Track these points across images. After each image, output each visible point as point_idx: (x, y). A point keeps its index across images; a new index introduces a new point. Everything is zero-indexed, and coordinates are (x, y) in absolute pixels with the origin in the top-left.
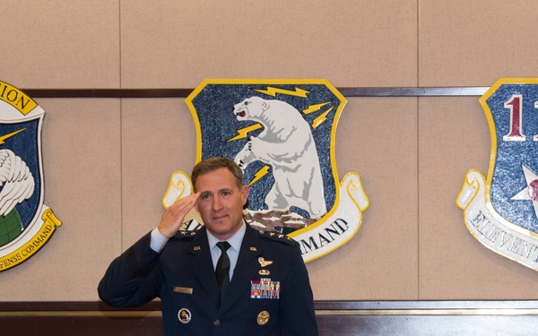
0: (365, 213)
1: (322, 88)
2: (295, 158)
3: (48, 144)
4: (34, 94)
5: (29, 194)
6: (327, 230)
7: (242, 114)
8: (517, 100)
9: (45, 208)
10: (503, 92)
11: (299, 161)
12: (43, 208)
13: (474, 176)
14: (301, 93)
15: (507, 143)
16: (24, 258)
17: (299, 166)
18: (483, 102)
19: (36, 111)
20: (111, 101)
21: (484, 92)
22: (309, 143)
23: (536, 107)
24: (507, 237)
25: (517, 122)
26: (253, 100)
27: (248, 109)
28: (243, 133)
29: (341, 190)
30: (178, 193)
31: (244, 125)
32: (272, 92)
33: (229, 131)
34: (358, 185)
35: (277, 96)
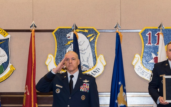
0: (105, 66)
1: (93, 30)
3: (12, 46)
4: (8, 31)
6: (94, 71)
7: (69, 37)
8: (150, 33)
9: (11, 64)
10: (146, 31)
11: (86, 51)
12: (10, 65)
13: (137, 56)
14: (86, 31)
15: (147, 46)
16: (4, 79)
17: (86, 52)
18: (140, 34)
19: (8, 36)
20: (30, 33)
21: (140, 31)
22: (88, 46)
23: (156, 35)
24: (147, 74)
25: (150, 40)
26: (72, 33)
27: (71, 35)
28: (69, 43)
29: (98, 60)
30: (50, 60)
31: (69, 40)
32: (78, 30)
33: (65, 42)
34: (103, 58)
35: (79, 32)
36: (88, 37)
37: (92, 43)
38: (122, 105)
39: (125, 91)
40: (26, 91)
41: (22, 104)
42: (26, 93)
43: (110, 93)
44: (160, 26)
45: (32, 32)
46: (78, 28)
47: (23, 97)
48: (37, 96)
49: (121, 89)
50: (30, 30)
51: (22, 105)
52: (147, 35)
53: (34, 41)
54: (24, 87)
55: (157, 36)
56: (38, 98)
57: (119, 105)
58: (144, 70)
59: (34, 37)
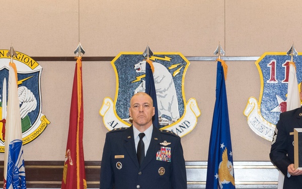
0: (198, 118)
1: (178, 57)
2: (165, 90)
3: (44, 84)
4: (37, 59)
5: (34, 108)
6: (180, 126)
7: (139, 69)
8: (274, 63)
9: (42, 115)
10: (267, 59)
11: (166, 92)
12: (41, 115)
13: (252, 100)
14: (168, 59)
15: (269, 84)
16: (32, 139)
17: (166, 95)
18: (257, 64)
19: (38, 67)
20: (75, 62)
21: (257, 59)
22: (171, 84)
23: (283, 66)
24: (268, 130)
25: (273, 74)
26: (144, 62)
27: (142, 66)
28: (139, 78)
29: (187, 107)
30: (107, 108)
31: (139, 74)
32: (153, 58)
33: (132, 77)
34: (196, 104)
35: (156, 61)
36: (170, 68)
37: (177, 80)
38: (226, 182)
39: (230, 159)
40: (67, 159)
41: (61, 179)
42: (68, 162)
43: (207, 162)
44: (290, 51)
45: (77, 61)
46: (154, 53)
47: (63, 169)
48: (86, 167)
49: (225, 155)
50: (73, 58)
51: (60, 183)
52: (268, 66)
53: (81, 76)
54: (65, 153)
55: (285, 67)
56: (86, 170)
57: (220, 183)
58: (263, 123)
59: (81, 68)
